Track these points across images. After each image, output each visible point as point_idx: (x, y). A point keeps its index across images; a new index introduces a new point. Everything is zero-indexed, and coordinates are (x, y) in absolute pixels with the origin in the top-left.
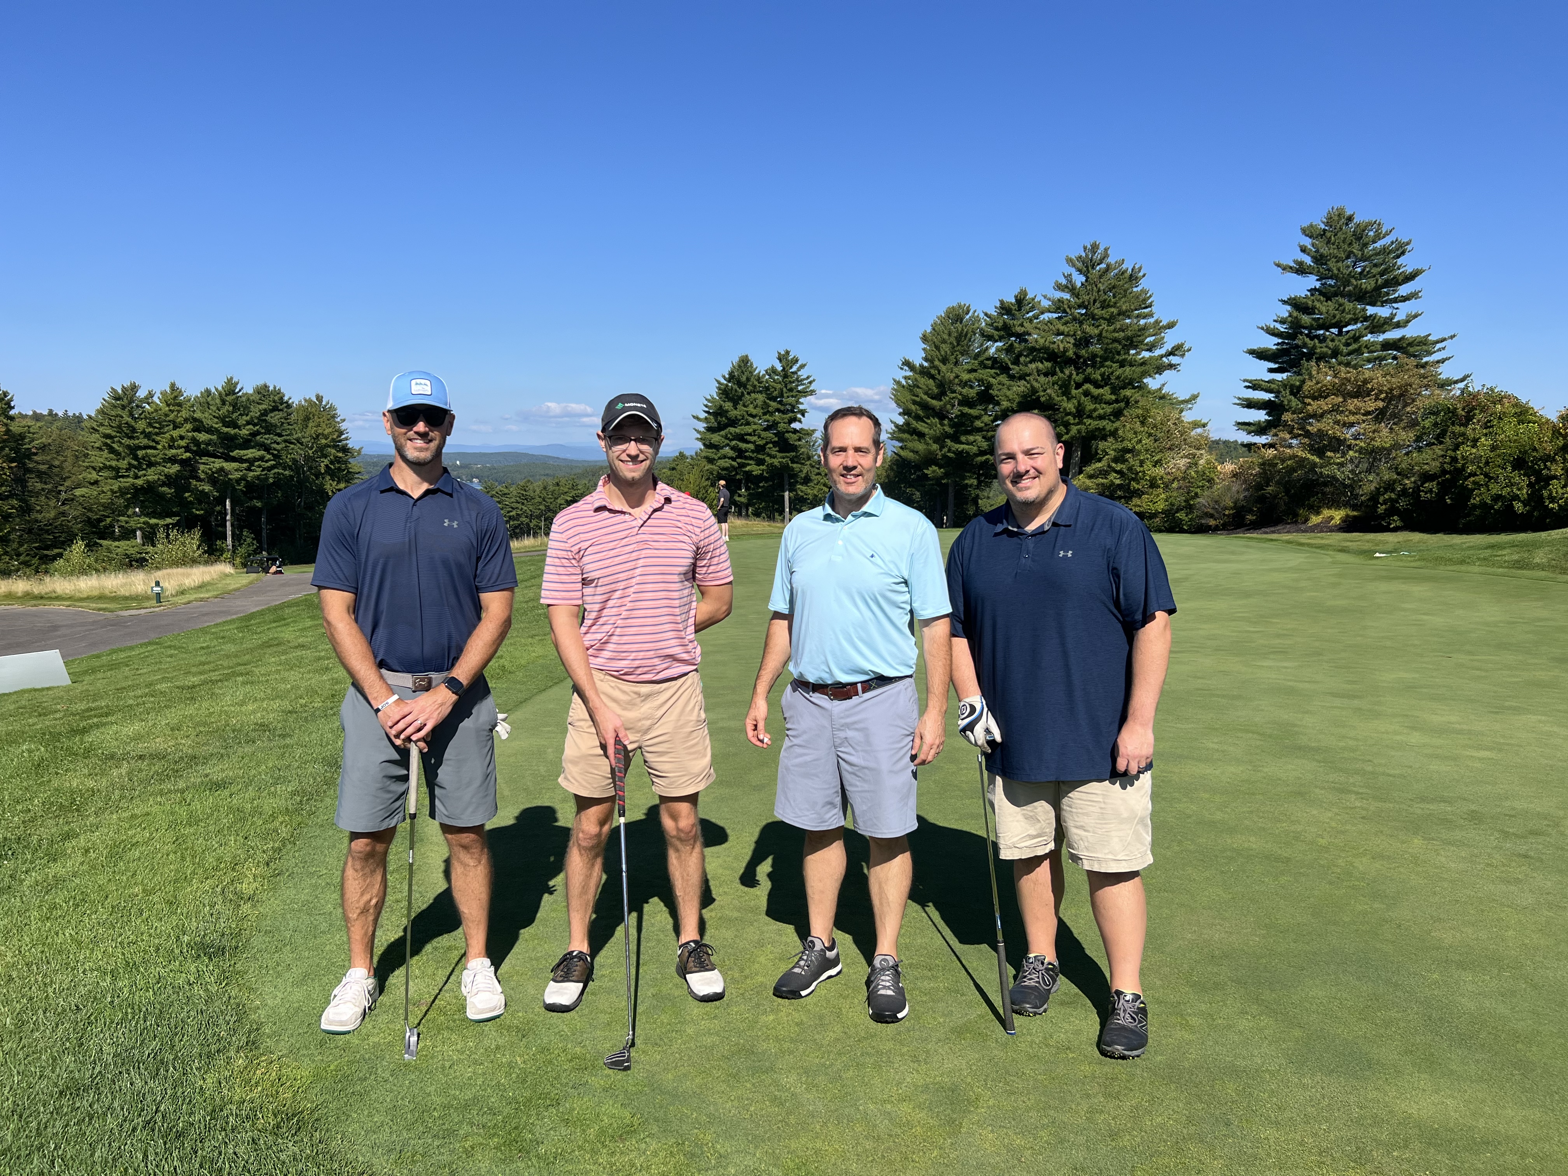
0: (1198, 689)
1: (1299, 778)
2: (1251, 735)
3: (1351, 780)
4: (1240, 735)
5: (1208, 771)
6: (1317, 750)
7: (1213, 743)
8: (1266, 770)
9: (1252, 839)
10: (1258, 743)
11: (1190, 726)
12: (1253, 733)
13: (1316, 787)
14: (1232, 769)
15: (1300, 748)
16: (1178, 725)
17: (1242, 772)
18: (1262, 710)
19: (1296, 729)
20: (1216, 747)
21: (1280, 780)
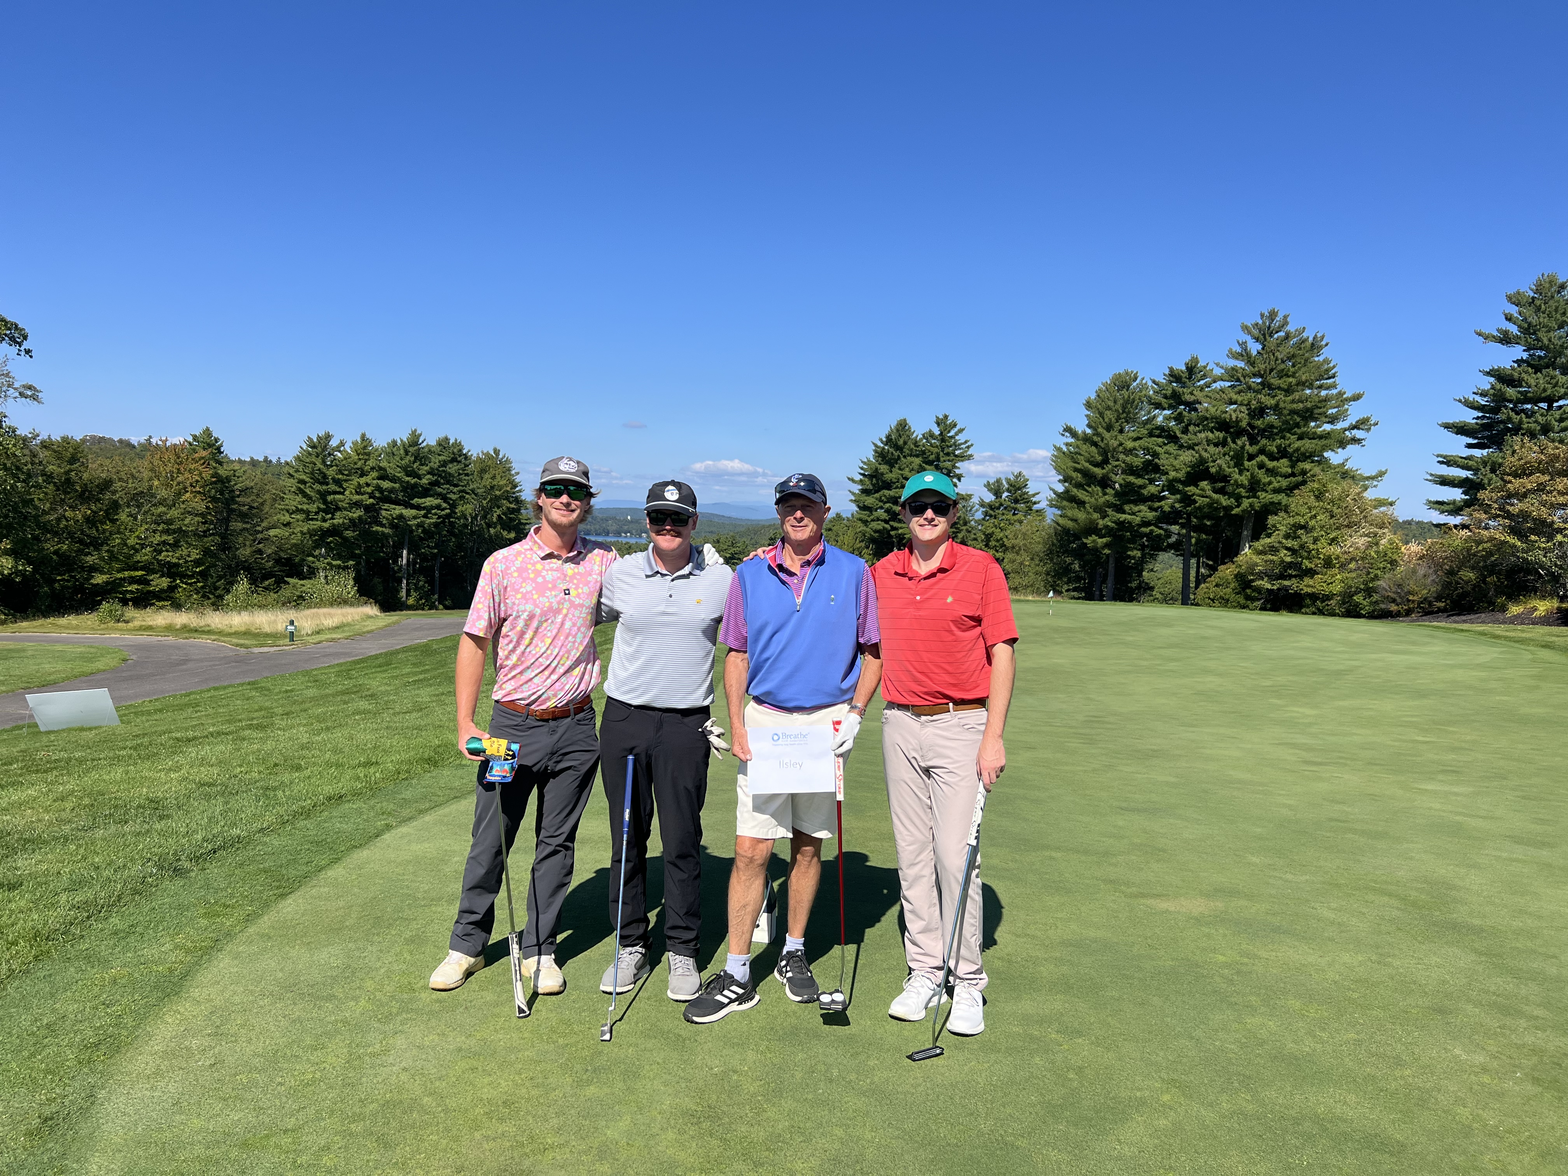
0: (1331, 820)
1: (1444, 982)
2: (1386, 899)
3: (1523, 992)
4: (1370, 897)
5: (1311, 959)
6: (1478, 931)
7: (1329, 908)
8: (1397, 963)
9: (1352, 1098)
10: (1395, 913)
11: (1303, 878)
12: (1390, 895)
13: (1469, 1000)
14: (1346, 958)
15: (1455, 927)
16: (1289, 876)
17: (1361, 964)
18: (1411, 858)
19: (1453, 893)
20: (1331, 915)
21: (1415, 983)
